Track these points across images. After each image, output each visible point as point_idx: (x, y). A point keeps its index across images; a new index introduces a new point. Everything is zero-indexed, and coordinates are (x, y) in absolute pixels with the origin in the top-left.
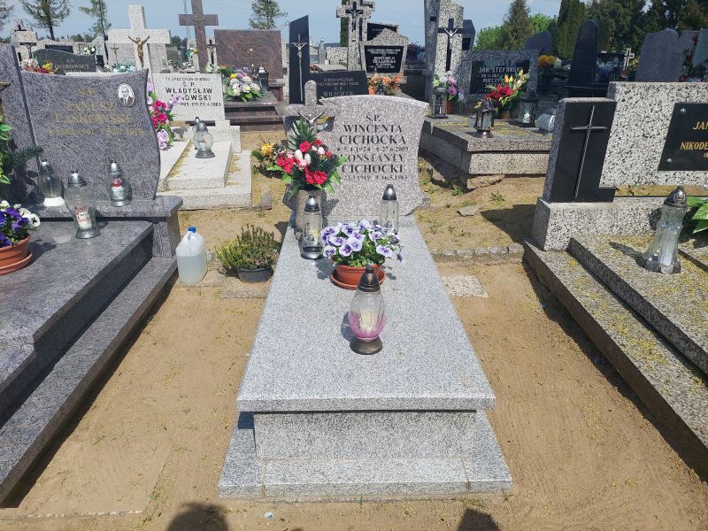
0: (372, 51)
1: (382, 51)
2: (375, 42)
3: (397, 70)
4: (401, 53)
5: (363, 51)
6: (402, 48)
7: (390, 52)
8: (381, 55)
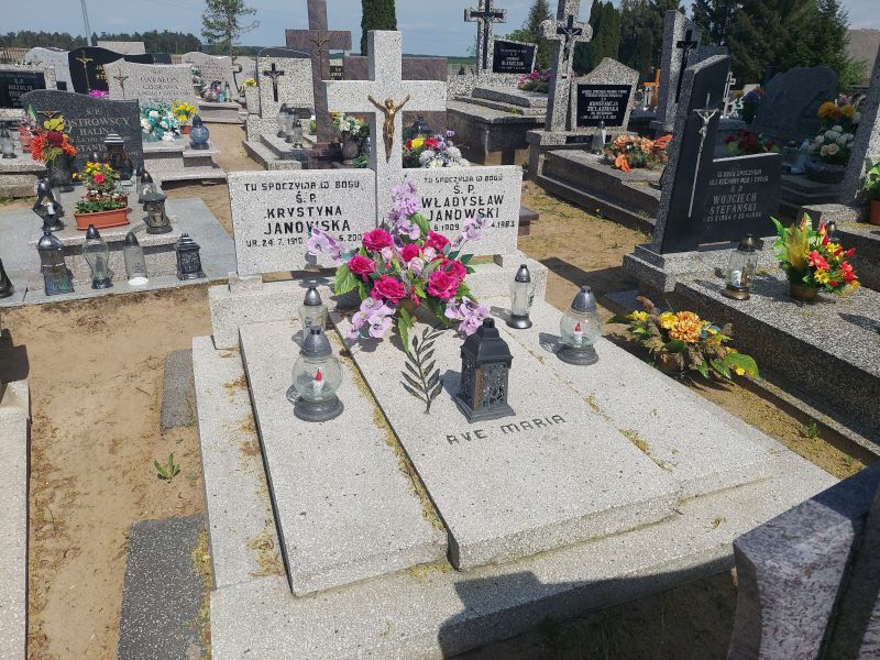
0: (588, 93)
1: (602, 94)
2: (592, 79)
3: (618, 122)
4: (627, 96)
5: (575, 93)
6: (628, 88)
7: (613, 94)
8: (598, 99)
